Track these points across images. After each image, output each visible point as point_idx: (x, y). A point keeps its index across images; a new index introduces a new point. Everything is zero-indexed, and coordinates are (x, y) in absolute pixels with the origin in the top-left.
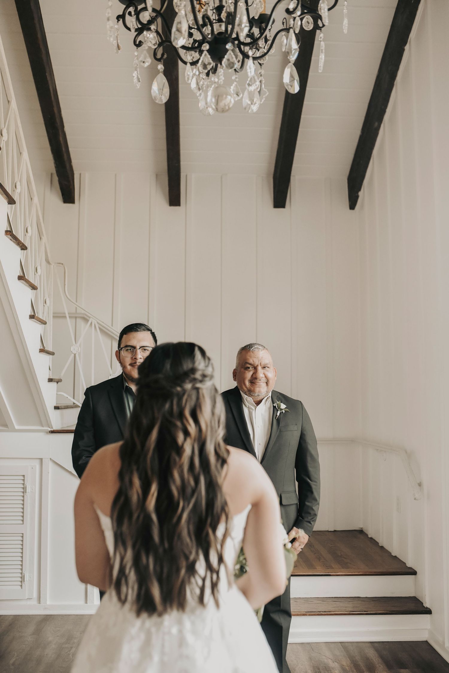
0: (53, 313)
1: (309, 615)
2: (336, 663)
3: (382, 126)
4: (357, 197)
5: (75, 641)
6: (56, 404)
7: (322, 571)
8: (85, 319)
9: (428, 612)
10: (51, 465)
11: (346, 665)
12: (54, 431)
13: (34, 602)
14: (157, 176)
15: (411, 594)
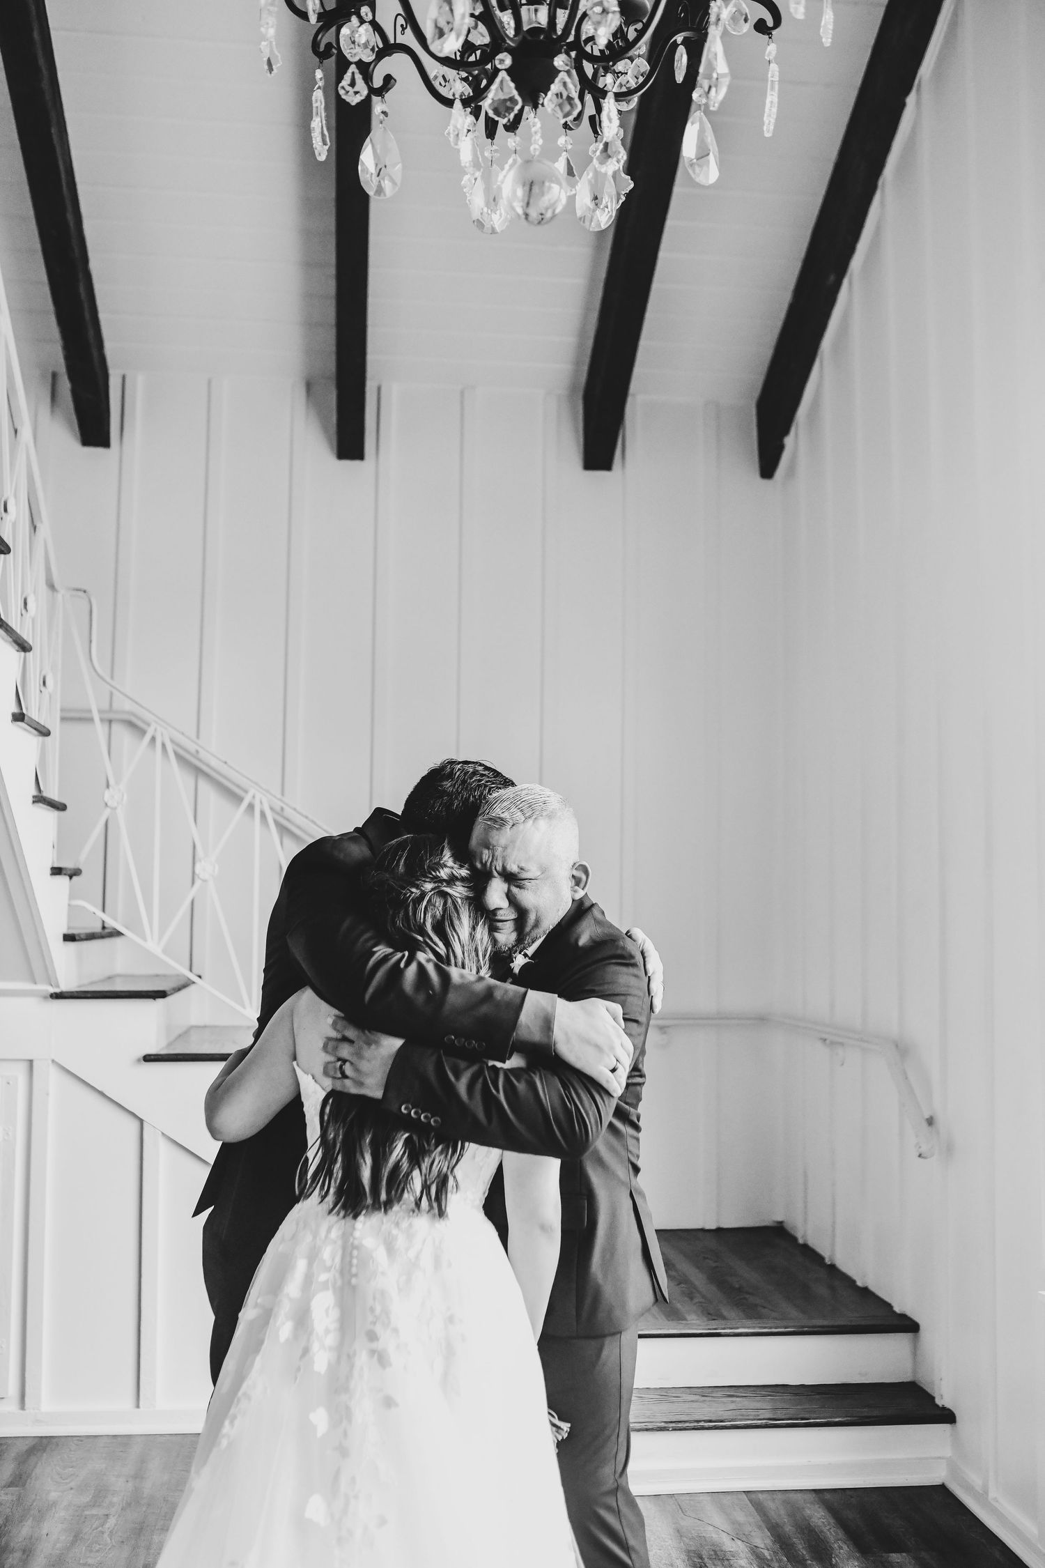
0: (62, 710)
1: (674, 1429)
2: (739, 1543)
3: (845, 282)
4: (781, 448)
5: (115, 1499)
6: (69, 928)
7: (699, 1325)
8: (136, 727)
9: (947, 1417)
10: (54, 1075)
11: (762, 1546)
12: (61, 993)
13: (11, 1406)
14: (309, 386)
15: (905, 1377)
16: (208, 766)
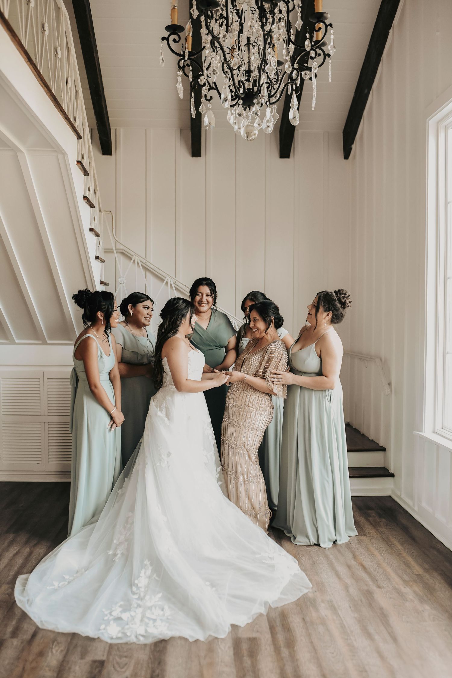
3: (371, 92)
4: (351, 149)
8: (127, 256)
9: (392, 475)
14: (181, 130)
15: (382, 465)
16: (150, 267)
